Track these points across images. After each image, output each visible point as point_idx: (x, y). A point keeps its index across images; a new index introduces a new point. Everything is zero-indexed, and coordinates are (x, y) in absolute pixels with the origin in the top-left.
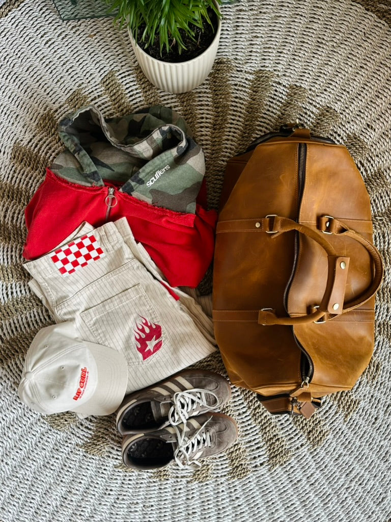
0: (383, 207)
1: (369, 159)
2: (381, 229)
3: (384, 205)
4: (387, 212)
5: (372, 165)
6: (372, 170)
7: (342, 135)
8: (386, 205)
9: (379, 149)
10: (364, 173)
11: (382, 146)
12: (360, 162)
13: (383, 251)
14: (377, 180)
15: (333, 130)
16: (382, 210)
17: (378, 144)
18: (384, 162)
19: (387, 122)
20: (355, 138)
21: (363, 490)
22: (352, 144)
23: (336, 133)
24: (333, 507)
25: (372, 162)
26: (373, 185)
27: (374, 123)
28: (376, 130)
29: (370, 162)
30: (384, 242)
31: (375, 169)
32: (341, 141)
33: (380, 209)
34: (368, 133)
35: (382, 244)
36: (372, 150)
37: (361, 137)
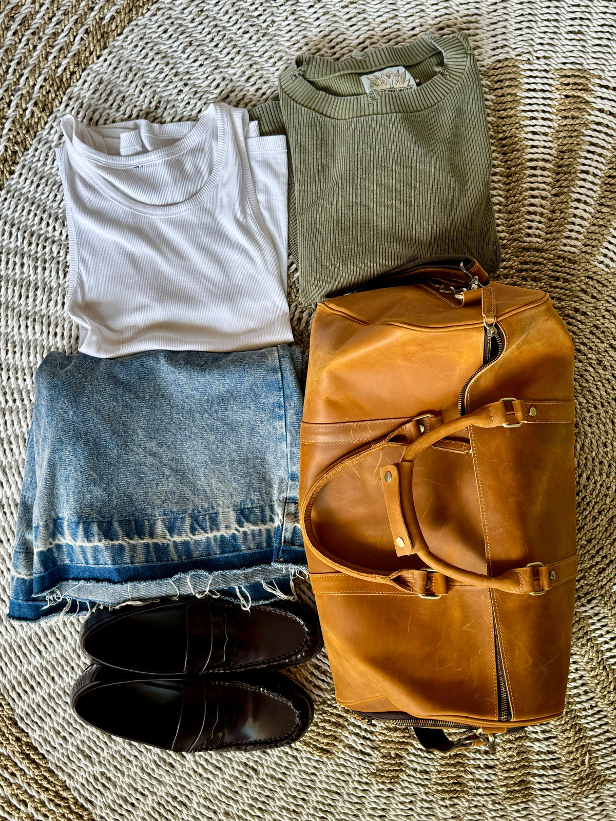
0: (605, 766)
2: (567, 762)
3: (608, 769)
4: (597, 774)
8: (607, 772)
13: (529, 766)
16: (599, 765)
30: (544, 768)
33: (601, 761)
35: (541, 764)
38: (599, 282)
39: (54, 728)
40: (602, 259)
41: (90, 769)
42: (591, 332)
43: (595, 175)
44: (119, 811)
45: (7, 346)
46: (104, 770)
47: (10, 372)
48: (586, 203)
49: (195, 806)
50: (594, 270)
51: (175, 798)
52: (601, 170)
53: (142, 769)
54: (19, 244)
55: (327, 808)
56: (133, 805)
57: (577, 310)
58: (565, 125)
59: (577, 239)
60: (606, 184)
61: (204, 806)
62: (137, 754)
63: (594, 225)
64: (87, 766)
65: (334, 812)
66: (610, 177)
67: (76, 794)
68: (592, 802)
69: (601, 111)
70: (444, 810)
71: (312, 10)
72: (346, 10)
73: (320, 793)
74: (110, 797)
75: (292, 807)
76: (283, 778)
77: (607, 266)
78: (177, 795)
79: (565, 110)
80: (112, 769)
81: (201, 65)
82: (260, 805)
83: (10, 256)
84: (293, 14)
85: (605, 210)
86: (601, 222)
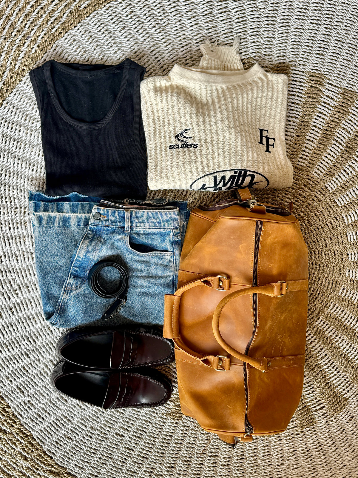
1: (326, 415)
5: (320, 416)
6: (316, 416)
7: (349, 393)
9: (332, 425)
10: (314, 409)
11: (334, 427)
12: (324, 407)
14: (307, 419)
15: (353, 387)
17: (336, 424)
18: (321, 428)
19: (352, 434)
20: (344, 404)
21: (34, 374)
22: (340, 401)
23: (351, 389)
24: (23, 345)
25: (323, 417)
26: (304, 416)
27: (354, 422)
28: (347, 424)
29: (323, 415)
31: (317, 419)
32: (344, 392)
34: (346, 416)
36: (332, 418)
37: (345, 410)
38: (313, 182)
39: (6, 375)
40: (317, 171)
41: (23, 398)
42: (306, 206)
43: (319, 128)
44: (36, 421)
45: (6, 172)
46: (30, 399)
47: (6, 187)
48: (312, 142)
49: (76, 422)
50: (312, 176)
51: (66, 417)
52: (322, 126)
53: (50, 401)
54: (19, 119)
55: (144, 430)
56: (43, 419)
57: (300, 195)
58: (309, 101)
59: (305, 159)
60: (324, 133)
61: (80, 423)
62: (48, 393)
63: (315, 153)
64: (21, 396)
65: (147, 432)
66: (326, 130)
67: (14, 410)
68: (275, 439)
69: (327, 96)
70: (202, 435)
71: (189, 21)
72: (207, 24)
73: (141, 421)
74: (31, 413)
75: (126, 427)
76: (123, 412)
77: (318, 175)
78: (67, 415)
79: (309, 93)
80: (34, 399)
81: (128, 40)
82: (110, 425)
83: (14, 125)
84: (179, 21)
85: (321, 146)
86: (318, 152)
